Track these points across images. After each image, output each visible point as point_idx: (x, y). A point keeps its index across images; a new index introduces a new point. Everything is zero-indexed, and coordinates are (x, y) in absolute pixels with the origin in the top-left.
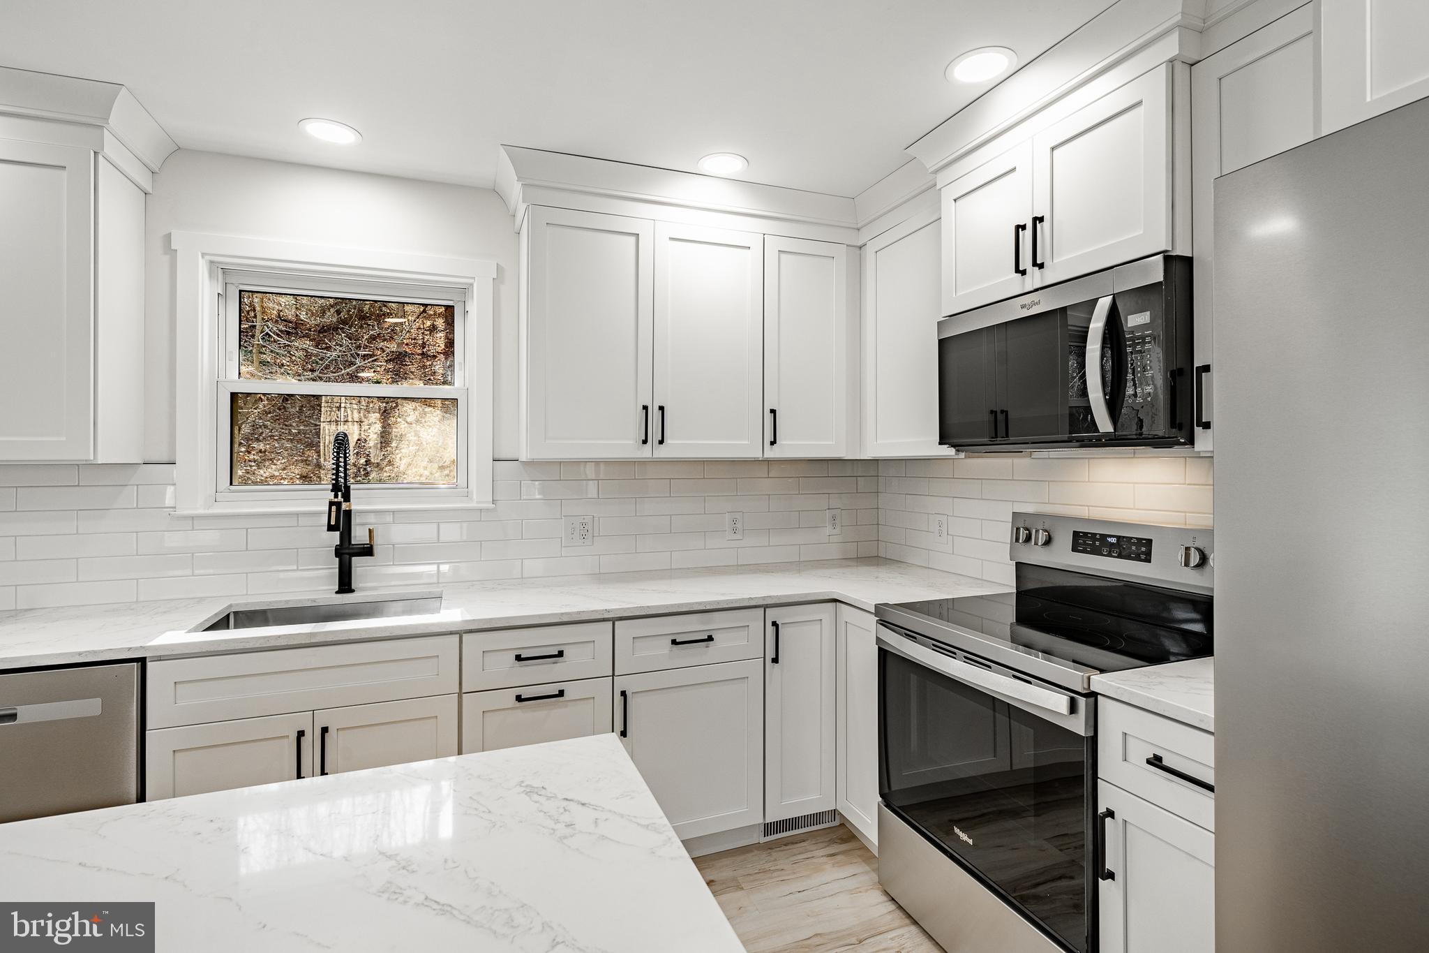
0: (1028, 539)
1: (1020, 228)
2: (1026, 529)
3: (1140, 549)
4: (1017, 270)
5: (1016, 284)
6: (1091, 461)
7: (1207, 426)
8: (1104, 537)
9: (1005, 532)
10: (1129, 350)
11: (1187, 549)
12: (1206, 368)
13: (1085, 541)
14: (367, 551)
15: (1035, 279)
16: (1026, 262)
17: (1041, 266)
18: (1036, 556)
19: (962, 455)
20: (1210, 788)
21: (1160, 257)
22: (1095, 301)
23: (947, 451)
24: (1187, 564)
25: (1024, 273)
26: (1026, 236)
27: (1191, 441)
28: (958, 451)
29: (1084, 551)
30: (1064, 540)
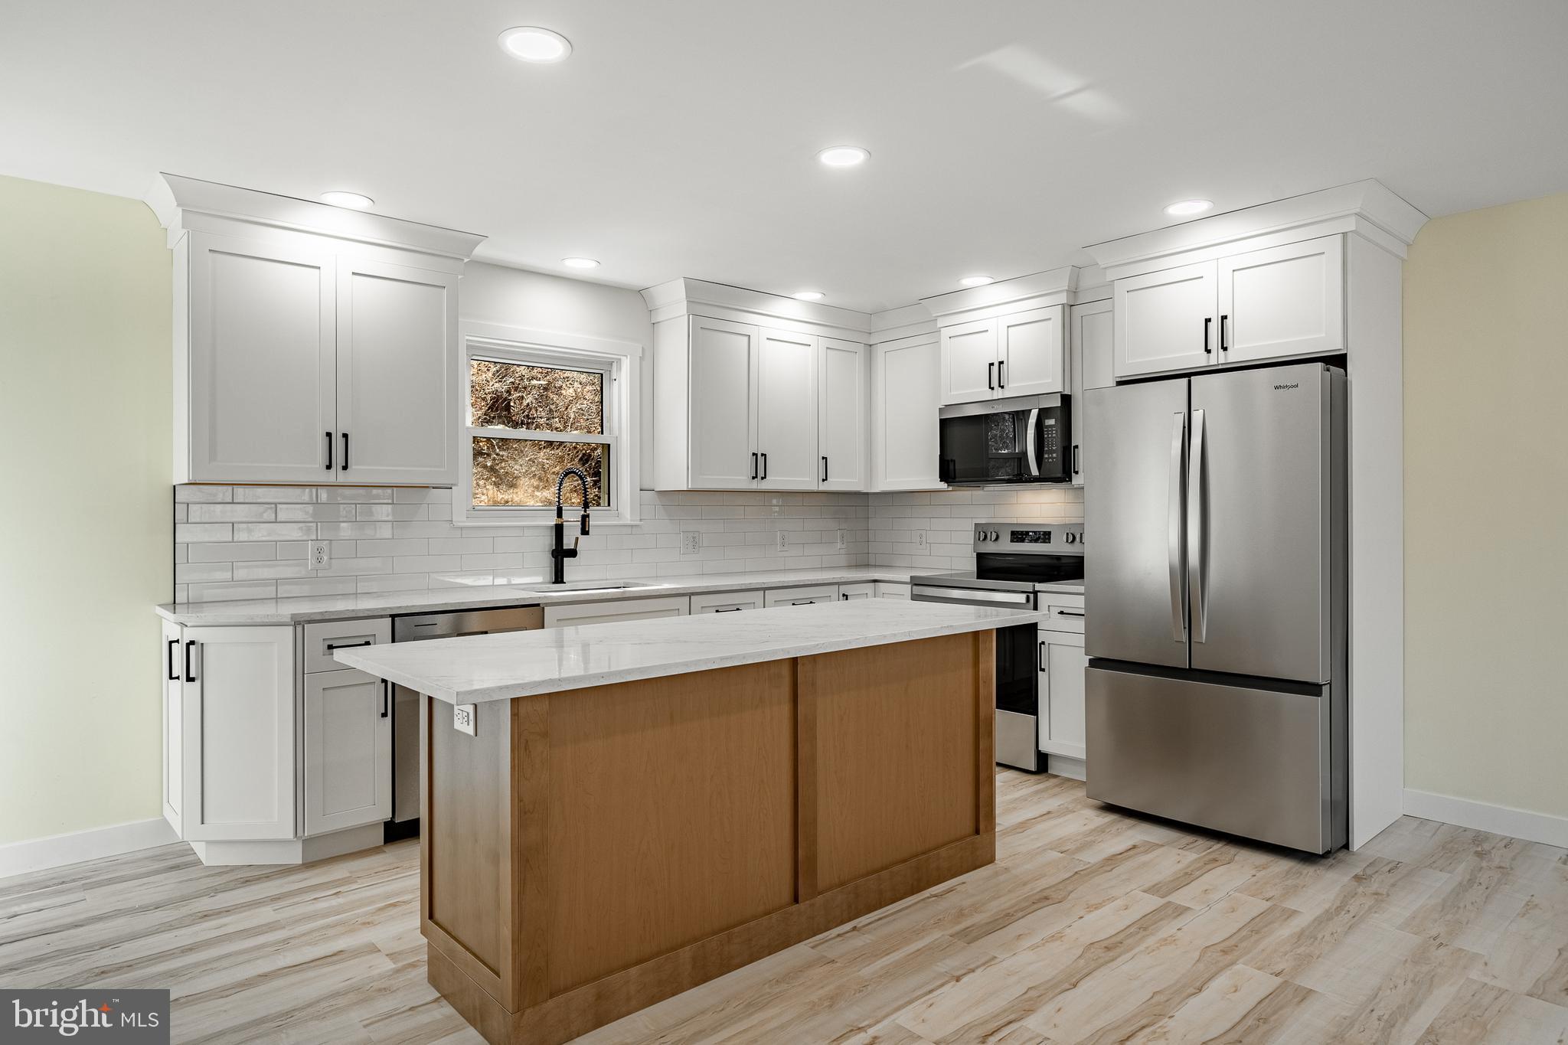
0: (985, 537)
1: (992, 364)
2: (984, 532)
3: (1045, 537)
4: (990, 388)
5: (988, 395)
6: (1019, 493)
7: (1077, 473)
8: (1027, 533)
9: (970, 537)
10: (1046, 436)
11: (1067, 534)
12: (1076, 447)
13: (1018, 536)
14: (573, 553)
15: (998, 394)
16: (995, 383)
17: (1002, 387)
18: (990, 547)
19: (950, 488)
20: (1083, 615)
21: (1059, 394)
22: (1030, 410)
23: (943, 486)
24: (1067, 541)
25: (993, 389)
26: (995, 369)
27: (1070, 480)
28: (948, 485)
29: (1017, 542)
30: (1006, 538)
